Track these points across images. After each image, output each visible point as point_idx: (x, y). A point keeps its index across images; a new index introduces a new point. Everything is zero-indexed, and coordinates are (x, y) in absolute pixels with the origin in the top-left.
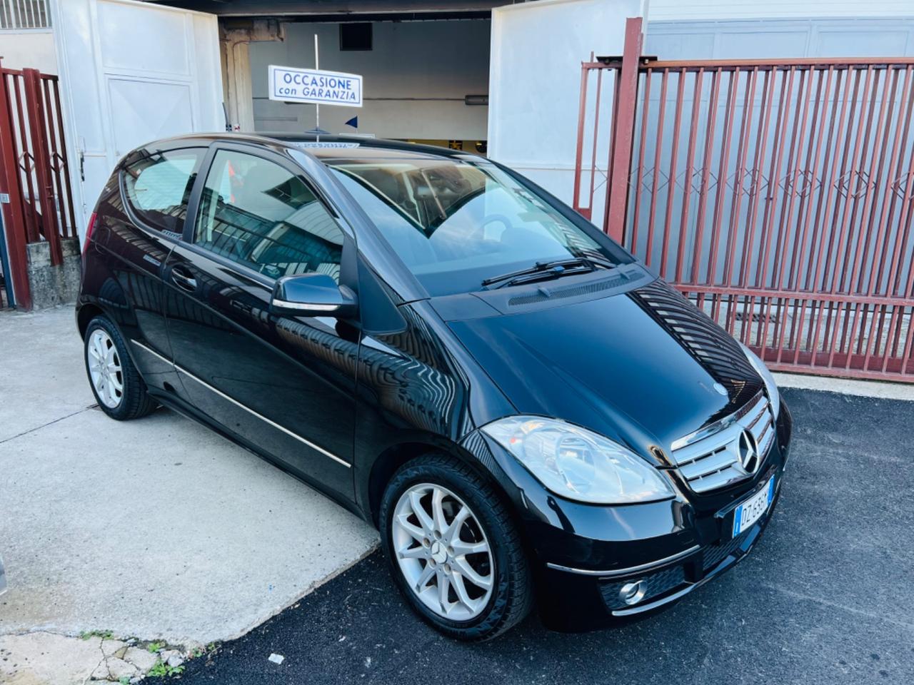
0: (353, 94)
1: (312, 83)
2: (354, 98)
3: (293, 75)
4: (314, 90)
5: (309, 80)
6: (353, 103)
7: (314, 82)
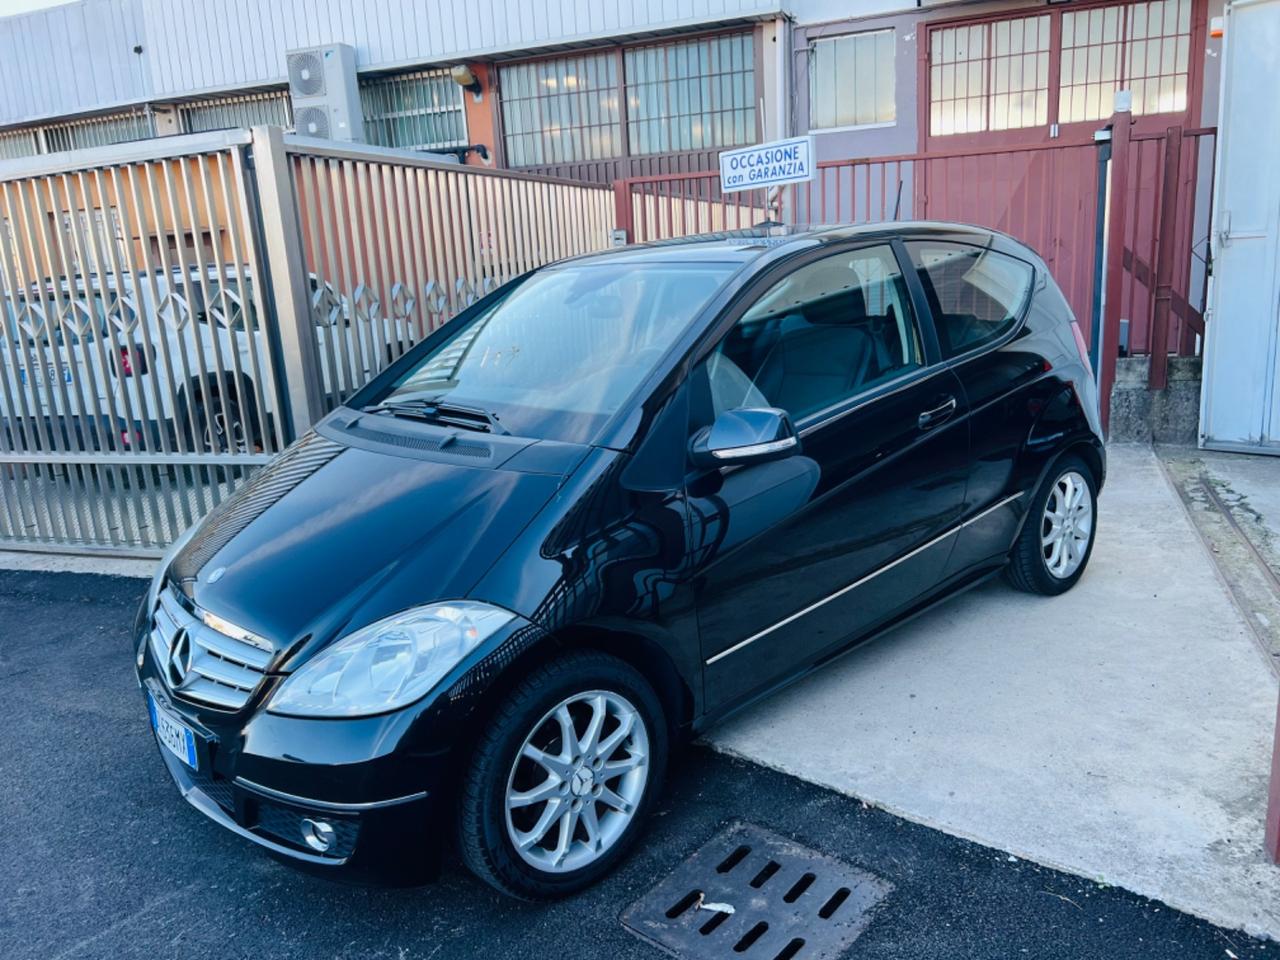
0: (801, 164)
1: (758, 162)
2: (802, 169)
3: (739, 157)
4: (760, 170)
5: (753, 160)
6: (801, 177)
7: (760, 161)
